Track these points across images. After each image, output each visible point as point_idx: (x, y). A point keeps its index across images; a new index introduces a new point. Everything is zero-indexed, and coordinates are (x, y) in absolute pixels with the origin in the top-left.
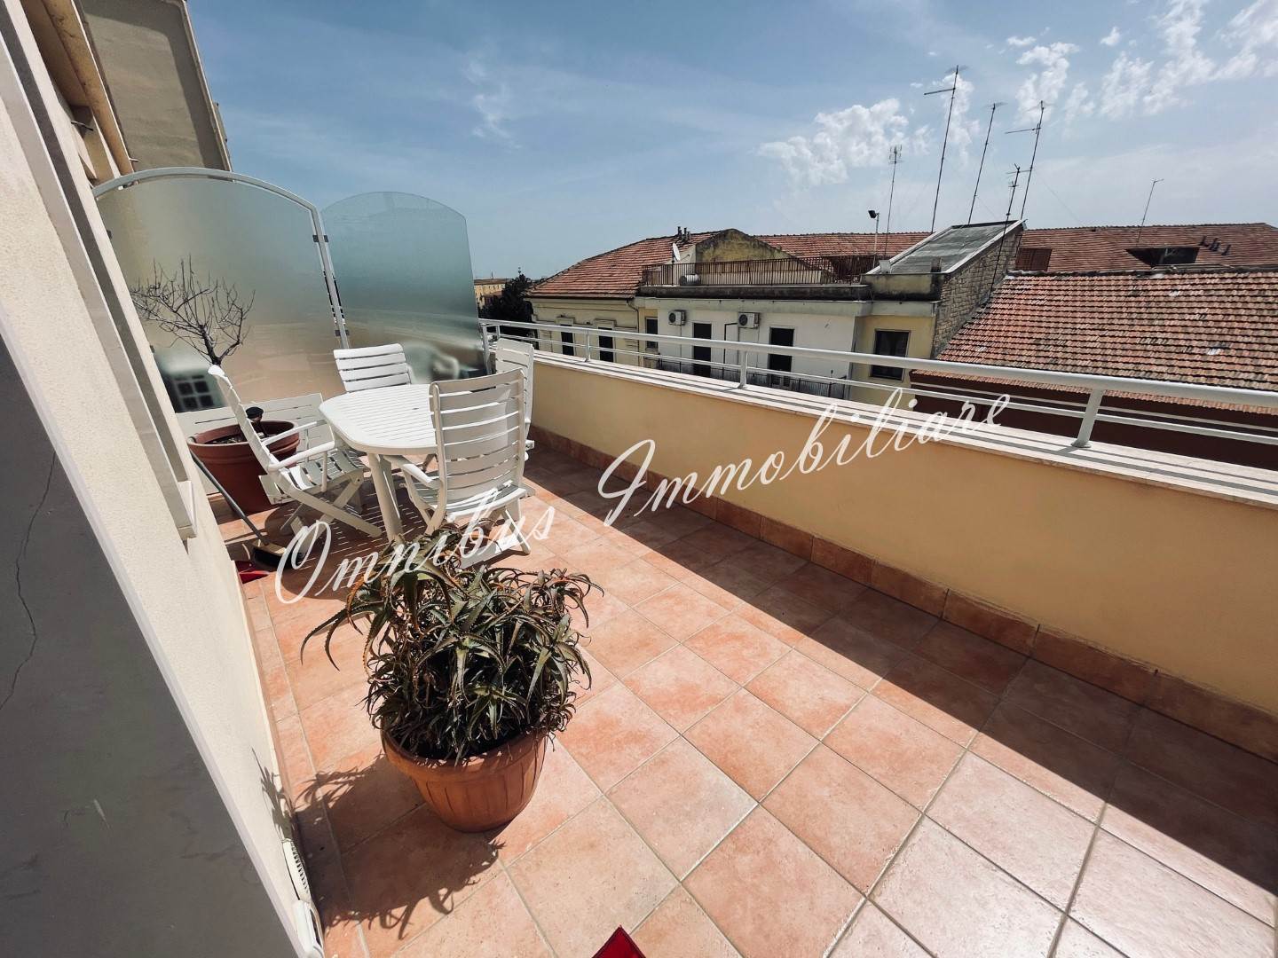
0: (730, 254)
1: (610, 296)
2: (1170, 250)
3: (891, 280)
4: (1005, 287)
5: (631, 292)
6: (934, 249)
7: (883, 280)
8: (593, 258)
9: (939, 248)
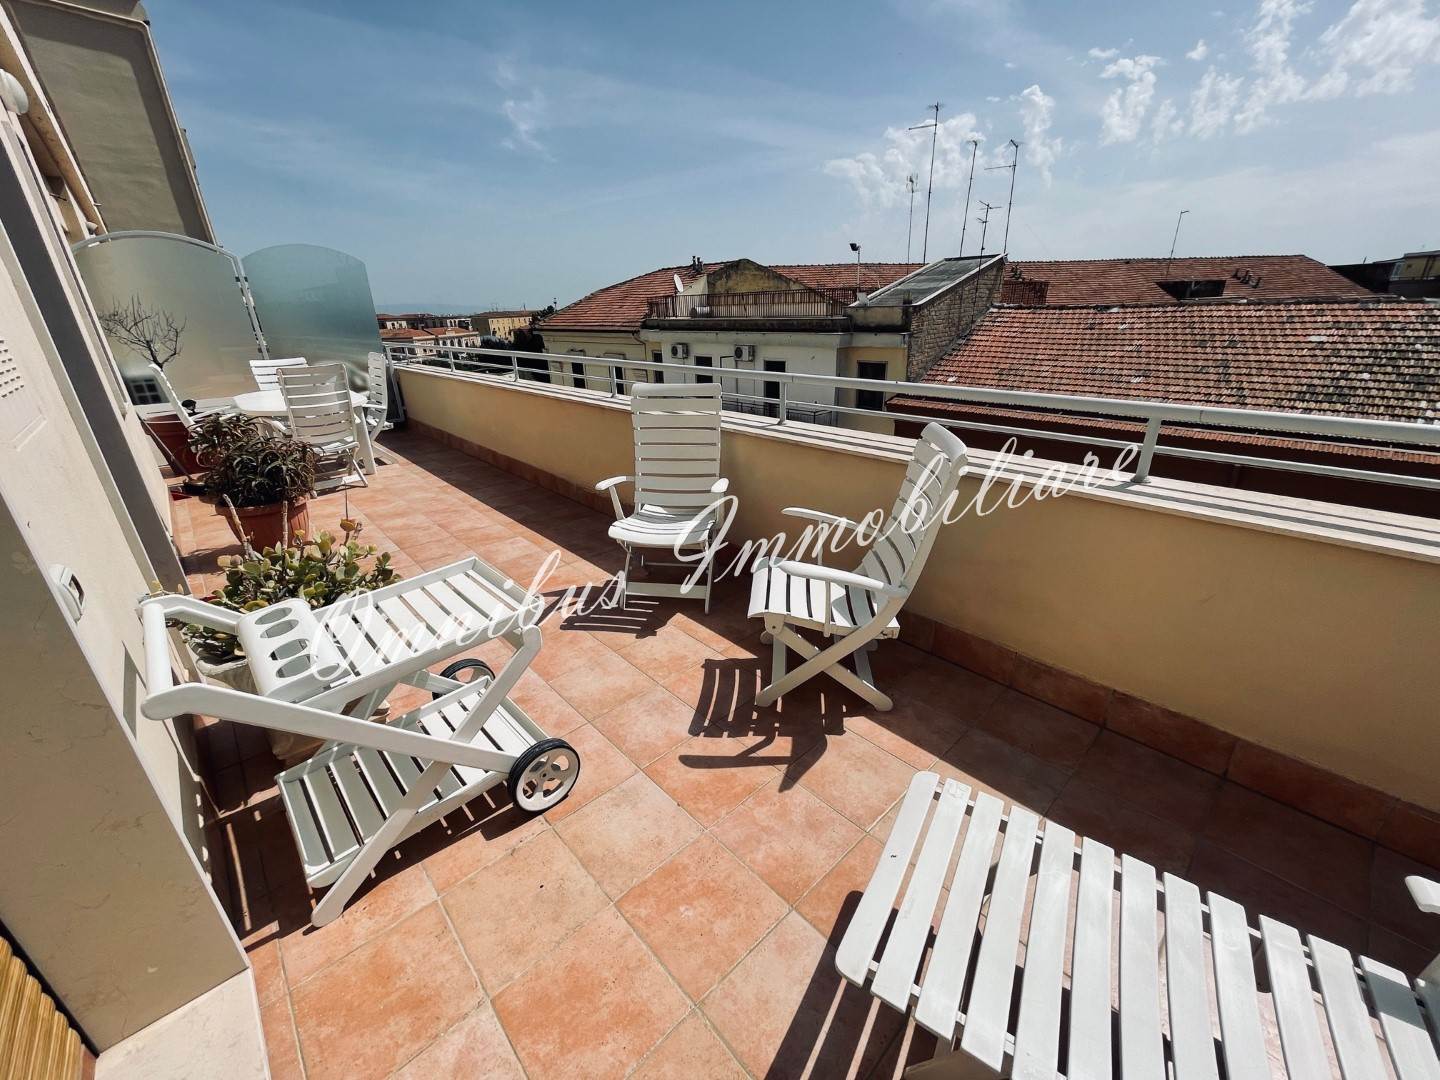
0: (744, 284)
1: (616, 328)
2: (1197, 283)
3: (869, 312)
4: (987, 319)
5: (637, 324)
6: (919, 282)
7: (861, 311)
8: (607, 289)
9: (924, 281)
